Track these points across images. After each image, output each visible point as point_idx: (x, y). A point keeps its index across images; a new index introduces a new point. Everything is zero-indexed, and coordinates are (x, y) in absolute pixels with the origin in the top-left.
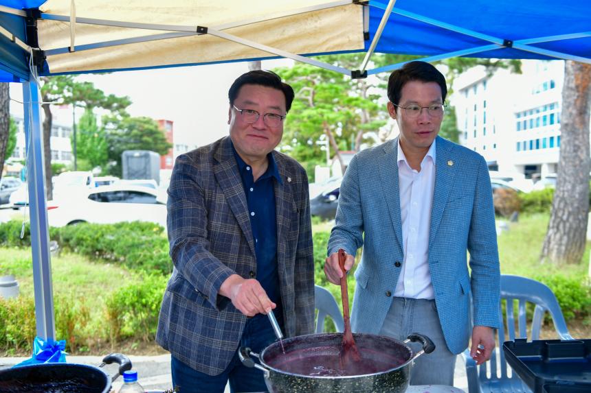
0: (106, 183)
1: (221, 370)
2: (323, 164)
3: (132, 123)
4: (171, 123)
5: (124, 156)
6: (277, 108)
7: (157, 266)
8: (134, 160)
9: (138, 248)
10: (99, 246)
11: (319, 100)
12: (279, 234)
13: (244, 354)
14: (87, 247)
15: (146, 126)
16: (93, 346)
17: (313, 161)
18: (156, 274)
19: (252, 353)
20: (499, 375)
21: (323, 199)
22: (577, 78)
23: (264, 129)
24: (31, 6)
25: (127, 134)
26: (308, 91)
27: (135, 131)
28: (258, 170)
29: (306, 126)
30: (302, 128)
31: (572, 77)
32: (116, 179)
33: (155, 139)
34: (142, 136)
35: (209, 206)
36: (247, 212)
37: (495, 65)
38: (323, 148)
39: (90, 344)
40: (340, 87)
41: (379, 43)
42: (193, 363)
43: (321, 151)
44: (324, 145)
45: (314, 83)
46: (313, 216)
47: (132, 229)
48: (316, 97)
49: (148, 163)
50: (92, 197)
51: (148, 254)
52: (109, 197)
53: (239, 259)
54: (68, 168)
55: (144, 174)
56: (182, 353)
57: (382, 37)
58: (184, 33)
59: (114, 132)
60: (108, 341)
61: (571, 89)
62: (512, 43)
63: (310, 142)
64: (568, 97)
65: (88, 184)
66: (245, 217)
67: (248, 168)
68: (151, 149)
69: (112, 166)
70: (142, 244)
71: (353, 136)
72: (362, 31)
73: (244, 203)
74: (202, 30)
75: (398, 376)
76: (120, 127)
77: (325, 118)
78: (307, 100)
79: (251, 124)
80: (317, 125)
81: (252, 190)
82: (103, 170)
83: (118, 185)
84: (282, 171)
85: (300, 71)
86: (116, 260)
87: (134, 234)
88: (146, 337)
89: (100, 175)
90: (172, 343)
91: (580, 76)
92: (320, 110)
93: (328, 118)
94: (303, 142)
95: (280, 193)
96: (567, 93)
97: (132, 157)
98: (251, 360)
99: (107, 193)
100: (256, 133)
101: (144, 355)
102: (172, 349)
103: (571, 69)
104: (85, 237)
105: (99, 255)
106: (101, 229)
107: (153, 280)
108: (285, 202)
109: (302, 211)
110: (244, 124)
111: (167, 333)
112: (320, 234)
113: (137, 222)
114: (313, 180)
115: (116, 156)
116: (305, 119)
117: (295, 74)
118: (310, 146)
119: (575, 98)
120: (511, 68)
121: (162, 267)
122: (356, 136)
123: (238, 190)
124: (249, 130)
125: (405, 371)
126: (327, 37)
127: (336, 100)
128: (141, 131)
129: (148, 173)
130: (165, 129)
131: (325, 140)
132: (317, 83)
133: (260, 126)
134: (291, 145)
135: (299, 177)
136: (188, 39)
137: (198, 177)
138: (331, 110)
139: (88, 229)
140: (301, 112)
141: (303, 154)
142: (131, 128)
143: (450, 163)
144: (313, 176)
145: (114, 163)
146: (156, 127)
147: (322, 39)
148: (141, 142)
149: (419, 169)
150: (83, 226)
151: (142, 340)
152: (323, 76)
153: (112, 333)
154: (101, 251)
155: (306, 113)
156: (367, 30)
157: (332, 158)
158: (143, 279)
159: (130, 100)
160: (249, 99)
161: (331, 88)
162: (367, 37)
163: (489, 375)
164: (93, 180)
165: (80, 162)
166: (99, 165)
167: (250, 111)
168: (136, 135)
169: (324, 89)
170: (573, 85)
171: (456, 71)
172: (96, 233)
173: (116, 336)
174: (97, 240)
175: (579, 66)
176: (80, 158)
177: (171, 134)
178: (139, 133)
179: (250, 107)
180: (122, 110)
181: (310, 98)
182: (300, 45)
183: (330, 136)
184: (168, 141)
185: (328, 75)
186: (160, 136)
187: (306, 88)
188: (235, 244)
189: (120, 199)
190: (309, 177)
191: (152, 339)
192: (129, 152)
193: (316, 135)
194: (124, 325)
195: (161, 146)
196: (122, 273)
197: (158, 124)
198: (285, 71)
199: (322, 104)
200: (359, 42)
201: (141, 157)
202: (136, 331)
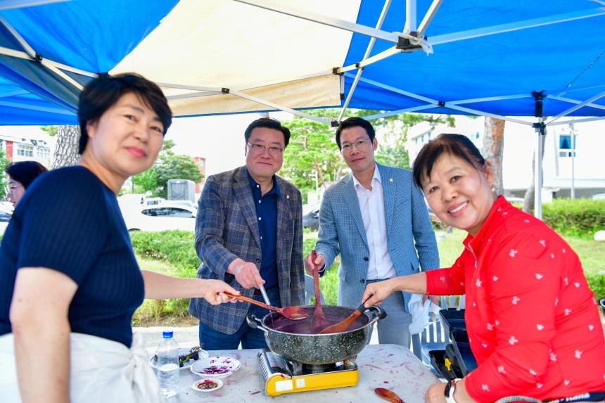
0: (155, 203)
1: (236, 331)
2: (313, 191)
3: (176, 160)
4: (204, 159)
5: (168, 183)
6: (278, 143)
7: (191, 262)
8: (177, 186)
9: (177, 249)
10: (149, 248)
11: (311, 144)
12: (278, 234)
13: (250, 319)
14: (140, 248)
15: (185, 162)
16: (142, 320)
17: (307, 188)
18: (191, 268)
19: (256, 319)
20: (435, 340)
21: (312, 215)
22: (493, 130)
23: (269, 158)
24: (102, 71)
25: (171, 168)
26: (303, 138)
27: (178, 166)
28: (266, 188)
29: (301, 163)
30: (298, 165)
31: (490, 129)
32: (163, 200)
33: (192, 171)
34: (182, 169)
35: (227, 212)
36: (255, 217)
37: (436, 121)
38: (313, 179)
39: (140, 319)
40: (326, 135)
41: (351, 102)
42: (216, 326)
43: (312, 182)
44: (314, 177)
45: (307, 132)
46: (305, 228)
47: (173, 235)
48: (308, 142)
49: (186, 188)
50: (145, 212)
51: (185, 253)
52: (157, 212)
53: (249, 250)
54: (128, 191)
55: (183, 196)
56: (207, 318)
57: (353, 97)
58: (213, 92)
59: (162, 166)
60: (154, 316)
61: (489, 138)
62: (444, 104)
63: (304, 175)
64: (487, 143)
65: (142, 203)
66: (253, 220)
67: (258, 186)
68: (189, 179)
69: (160, 190)
70: (181, 246)
71: (335, 170)
72: (339, 92)
73: (253, 210)
74: (225, 91)
75: (359, 335)
76: (166, 162)
77: (315, 157)
78: (302, 145)
79: (260, 155)
80: (309, 163)
81: (260, 202)
82: (153, 193)
83: (164, 203)
84: (282, 191)
85: (297, 123)
86: (161, 258)
87: (175, 239)
88: (181, 314)
89: (151, 197)
90: (200, 312)
91: (495, 129)
92: (311, 152)
93: (317, 157)
94: (300, 174)
95: (281, 206)
96: (486, 141)
97: (175, 184)
98: (255, 323)
99: (155, 209)
100: (263, 161)
101: (180, 326)
102: (200, 316)
103: (489, 124)
104: (138, 241)
105: (149, 254)
106: (150, 235)
107: (188, 272)
108: (284, 212)
109: (297, 221)
110: (255, 155)
111: (196, 304)
112: (310, 240)
113: (177, 231)
114: (306, 202)
115: (163, 183)
116: (301, 158)
117: (294, 125)
118: (304, 178)
119: (492, 144)
120: (448, 123)
121: (194, 262)
122: (337, 171)
123: (250, 201)
124: (259, 159)
125: (365, 331)
126: (315, 96)
127: (322, 145)
128: (182, 165)
129: (186, 195)
130: (199, 164)
131: (314, 173)
132: (310, 132)
133: (266, 156)
134: (291, 177)
135: (295, 195)
136: (215, 96)
137: (220, 191)
138: (319, 151)
139: (141, 235)
140: (298, 153)
141: (299, 183)
142: (175, 163)
143: (391, 180)
144: (306, 199)
145: (162, 188)
146: (193, 163)
147: (311, 97)
148: (182, 173)
149: (371, 189)
150: (137, 233)
151: (179, 316)
152: (314, 128)
153: (156, 310)
154: (150, 251)
155: (301, 154)
156: (343, 92)
157: (320, 186)
158: (180, 271)
159: (174, 142)
160: (258, 137)
161: (320, 136)
162: (343, 97)
163: (428, 341)
164: (146, 201)
165: (136, 187)
166: (150, 189)
167: (259, 146)
168: (178, 168)
169: (314, 137)
170: (490, 135)
171: (408, 125)
172: (147, 238)
173: (160, 312)
174: (148, 243)
175: (494, 122)
176: (137, 184)
177: (204, 168)
178: (181, 167)
179: (260, 143)
180: (168, 150)
181: (304, 143)
182: (295, 102)
183: (318, 171)
184: (201, 173)
185: (317, 127)
186: (195, 169)
187: (302, 136)
188: (246, 239)
189: (165, 214)
190: (303, 200)
191: (186, 315)
192: (172, 180)
193: (308, 170)
194: (166, 305)
195: (196, 176)
196: (165, 267)
197: (194, 161)
198: (287, 124)
199: (312, 148)
200: (337, 100)
201: (181, 184)
202: (174, 309)
